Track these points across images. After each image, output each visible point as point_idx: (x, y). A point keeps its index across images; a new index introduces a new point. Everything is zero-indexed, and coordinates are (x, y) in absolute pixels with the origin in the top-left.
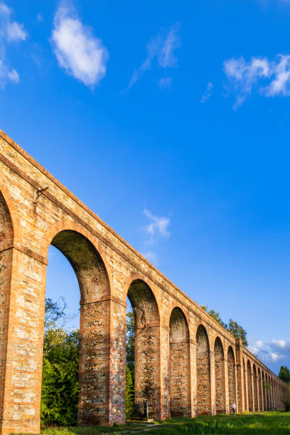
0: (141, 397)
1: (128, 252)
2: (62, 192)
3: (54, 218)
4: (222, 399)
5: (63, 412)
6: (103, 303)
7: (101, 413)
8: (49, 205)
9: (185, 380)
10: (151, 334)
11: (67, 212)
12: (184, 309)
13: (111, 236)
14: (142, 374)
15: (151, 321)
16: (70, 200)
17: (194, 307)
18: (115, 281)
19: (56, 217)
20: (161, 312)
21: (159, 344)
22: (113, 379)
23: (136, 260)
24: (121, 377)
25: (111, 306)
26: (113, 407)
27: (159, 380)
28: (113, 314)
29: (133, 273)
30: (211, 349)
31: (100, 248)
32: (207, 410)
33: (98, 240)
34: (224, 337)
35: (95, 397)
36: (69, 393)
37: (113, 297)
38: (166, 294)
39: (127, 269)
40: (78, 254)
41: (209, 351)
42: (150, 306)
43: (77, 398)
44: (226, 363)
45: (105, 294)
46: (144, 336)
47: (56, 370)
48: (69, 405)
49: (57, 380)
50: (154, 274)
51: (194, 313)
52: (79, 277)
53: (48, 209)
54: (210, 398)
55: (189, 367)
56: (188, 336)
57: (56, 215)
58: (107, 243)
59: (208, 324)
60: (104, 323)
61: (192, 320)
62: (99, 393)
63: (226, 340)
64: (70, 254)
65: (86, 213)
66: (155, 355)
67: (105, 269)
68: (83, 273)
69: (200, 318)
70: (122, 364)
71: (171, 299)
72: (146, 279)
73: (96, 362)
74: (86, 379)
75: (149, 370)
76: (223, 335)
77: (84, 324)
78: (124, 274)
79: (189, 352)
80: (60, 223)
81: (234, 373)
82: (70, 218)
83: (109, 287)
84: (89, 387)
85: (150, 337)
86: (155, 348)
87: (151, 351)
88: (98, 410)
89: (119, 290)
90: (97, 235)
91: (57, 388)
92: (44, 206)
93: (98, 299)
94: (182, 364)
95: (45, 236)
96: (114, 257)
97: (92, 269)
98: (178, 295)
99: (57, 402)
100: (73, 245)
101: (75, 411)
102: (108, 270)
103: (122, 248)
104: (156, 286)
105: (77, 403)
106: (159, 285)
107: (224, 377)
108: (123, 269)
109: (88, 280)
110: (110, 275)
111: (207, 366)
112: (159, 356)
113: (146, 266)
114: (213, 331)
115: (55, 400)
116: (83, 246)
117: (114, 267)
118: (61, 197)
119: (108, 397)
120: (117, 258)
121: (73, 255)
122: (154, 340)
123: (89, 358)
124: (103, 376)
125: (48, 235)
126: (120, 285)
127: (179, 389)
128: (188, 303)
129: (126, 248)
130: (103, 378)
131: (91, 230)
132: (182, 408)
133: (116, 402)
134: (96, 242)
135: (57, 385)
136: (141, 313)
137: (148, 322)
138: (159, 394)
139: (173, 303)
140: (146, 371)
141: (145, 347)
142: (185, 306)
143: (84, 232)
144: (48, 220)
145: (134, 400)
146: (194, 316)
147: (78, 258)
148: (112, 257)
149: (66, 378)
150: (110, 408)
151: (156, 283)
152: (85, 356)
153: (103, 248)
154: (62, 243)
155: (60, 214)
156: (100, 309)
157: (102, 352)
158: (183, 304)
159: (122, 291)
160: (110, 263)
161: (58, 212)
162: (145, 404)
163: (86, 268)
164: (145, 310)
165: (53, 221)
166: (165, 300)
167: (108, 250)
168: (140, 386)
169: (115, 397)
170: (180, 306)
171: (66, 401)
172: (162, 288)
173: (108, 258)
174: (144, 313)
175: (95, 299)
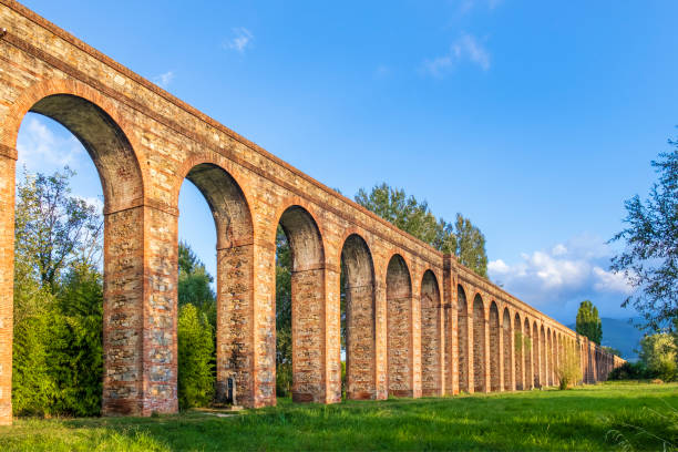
0: (226, 369)
1: (181, 117)
2: (42, 31)
3: (28, 79)
4: (407, 370)
5: (81, 396)
6: (135, 211)
7: (133, 396)
8: (18, 58)
9: (316, 338)
10: (241, 257)
11: (53, 63)
12: (312, 208)
13: (144, 93)
14: (228, 329)
15: (240, 235)
16: (58, 43)
17: (336, 203)
18: (153, 172)
19: (32, 77)
20: (257, 219)
21: (252, 275)
22: (151, 339)
23: (200, 128)
24: (167, 335)
25: (146, 217)
26: (150, 385)
27: (252, 339)
28: (149, 229)
29: (192, 154)
30: (377, 278)
31: (121, 117)
32: (369, 390)
33: (116, 104)
34: (414, 253)
35: (125, 369)
36: (89, 365)
37: (149, 201)
38: (269, 184)
39: (180, 147)
40: (89, 128)
41: (373, 283)
42: (237, 207)
43: (102, 372)
44: (416, 304)
45: (137, 195)
46: (231, 262)
47: (69, 327)
48: (91, 383)
49: (70, 343)
50: (240, 149)
51: (338, 214)
52: (99, 167)
53: (15, 64)
54: (374, 368)
55: (323, 314)
56: (323, 257)
57: (32, 73)
58: (137, 106)
59: (373, 232)
60: (135, 246)
61: (330, 227)
62: (129, 362)
63: (418, 260)
64: (78, 129)
65: (90, 58)
66: (246, 296)
67: (133, 153)
68: (104, 159)
69: (352, 221)
70: (168, 314)
71: (281, 192)
72: (222, 162)
73: (126, 312)
74: (113, 340)
75: (237, 322)
76: (410, 251)
77: (110, 248)
78: (174, 156)
79: (324, 287)
80: (40, 86)
81: (439, 321)
82: (59, 74)
83: (142, 183)
84: (116, 353)
85: (239, 264)
86: (246, 283)
87: (240, 288)
88: (129, 390)
89: (162, 188)
90: (116, 95)
91: (71, 355)
92: (8, 61)
93: (128, 205)
94: (312, 309)
95: (12, 110)
96: (152, 130)
97: (115, 153)
98: (298, 184)
99: (72, 378)
100: (79, 116)
101: (98, 393)
102: (139, 153)
103: (169, 111)
104: (246, 171)
105: (100, 379)
106: (252, 169)
107: (411, 329)
108: (171, 150)
109: (112, 172)
110: (143, 162)
111: (370, 311)
112: (252, 298)
113: (223, 137)
114: (386, 244)
115: (70, 376)
116: (93, 115)
117: (152, 147)
118: (41, 40)
119: (142, 370)
120: (160, 130)
121: (83, 130)
122: (244, 269)
123: (116, 305)
124: (136, 334)
125: (17, 108)
126: (164, 178)
127: (307, 354)
128: (321, 195)
129: (177, 109)
130: (135, 338)
131: (102, 88)
132: (312, 388)
133: (158, 377)
134: (113, 108)
135: (71, 350)
136: (226, 221)
137: (236, 237)
138: (252, 363)
139: (285, 200)
140: (233, 323)
141: (232, 282)
142: (314, 201)
143: (88, 93)
144: (15, 83)
145: (215, 375)
146: (336, 220)
147: (92, 136)
148: (146, 131)
149: (84, 340)
150: (145, 387)
151: (245, 165)
152: (111, 301)
153: (128, 117)
154: (61, 112)
155: (40, 69)
156: (129, 222)
157: (133, 295)
158: (309, 199)
159: (170, 188)
160: (144, 141)
161: (35, 66)
162: (230, 380)
163: (106, 153)
164: (231, 215)
165: (26, 84)
166: (266, 196)
167: (139, 118)
168: (224, 350)
169: (156, 369)
170: (303, 203)
171: (86, 377)
172: (260, 173)
173: (138, 134)
174: (230, 221)
175: (124, 204)
